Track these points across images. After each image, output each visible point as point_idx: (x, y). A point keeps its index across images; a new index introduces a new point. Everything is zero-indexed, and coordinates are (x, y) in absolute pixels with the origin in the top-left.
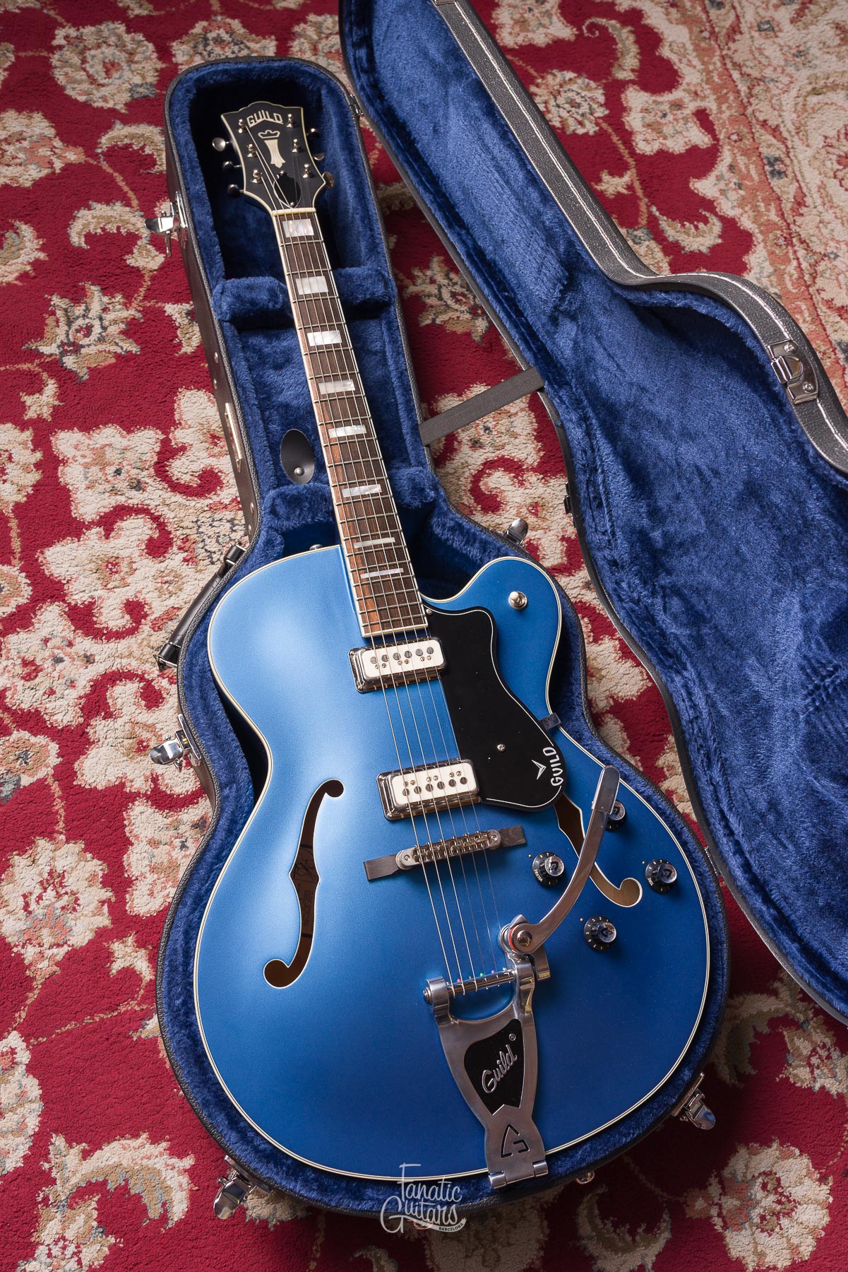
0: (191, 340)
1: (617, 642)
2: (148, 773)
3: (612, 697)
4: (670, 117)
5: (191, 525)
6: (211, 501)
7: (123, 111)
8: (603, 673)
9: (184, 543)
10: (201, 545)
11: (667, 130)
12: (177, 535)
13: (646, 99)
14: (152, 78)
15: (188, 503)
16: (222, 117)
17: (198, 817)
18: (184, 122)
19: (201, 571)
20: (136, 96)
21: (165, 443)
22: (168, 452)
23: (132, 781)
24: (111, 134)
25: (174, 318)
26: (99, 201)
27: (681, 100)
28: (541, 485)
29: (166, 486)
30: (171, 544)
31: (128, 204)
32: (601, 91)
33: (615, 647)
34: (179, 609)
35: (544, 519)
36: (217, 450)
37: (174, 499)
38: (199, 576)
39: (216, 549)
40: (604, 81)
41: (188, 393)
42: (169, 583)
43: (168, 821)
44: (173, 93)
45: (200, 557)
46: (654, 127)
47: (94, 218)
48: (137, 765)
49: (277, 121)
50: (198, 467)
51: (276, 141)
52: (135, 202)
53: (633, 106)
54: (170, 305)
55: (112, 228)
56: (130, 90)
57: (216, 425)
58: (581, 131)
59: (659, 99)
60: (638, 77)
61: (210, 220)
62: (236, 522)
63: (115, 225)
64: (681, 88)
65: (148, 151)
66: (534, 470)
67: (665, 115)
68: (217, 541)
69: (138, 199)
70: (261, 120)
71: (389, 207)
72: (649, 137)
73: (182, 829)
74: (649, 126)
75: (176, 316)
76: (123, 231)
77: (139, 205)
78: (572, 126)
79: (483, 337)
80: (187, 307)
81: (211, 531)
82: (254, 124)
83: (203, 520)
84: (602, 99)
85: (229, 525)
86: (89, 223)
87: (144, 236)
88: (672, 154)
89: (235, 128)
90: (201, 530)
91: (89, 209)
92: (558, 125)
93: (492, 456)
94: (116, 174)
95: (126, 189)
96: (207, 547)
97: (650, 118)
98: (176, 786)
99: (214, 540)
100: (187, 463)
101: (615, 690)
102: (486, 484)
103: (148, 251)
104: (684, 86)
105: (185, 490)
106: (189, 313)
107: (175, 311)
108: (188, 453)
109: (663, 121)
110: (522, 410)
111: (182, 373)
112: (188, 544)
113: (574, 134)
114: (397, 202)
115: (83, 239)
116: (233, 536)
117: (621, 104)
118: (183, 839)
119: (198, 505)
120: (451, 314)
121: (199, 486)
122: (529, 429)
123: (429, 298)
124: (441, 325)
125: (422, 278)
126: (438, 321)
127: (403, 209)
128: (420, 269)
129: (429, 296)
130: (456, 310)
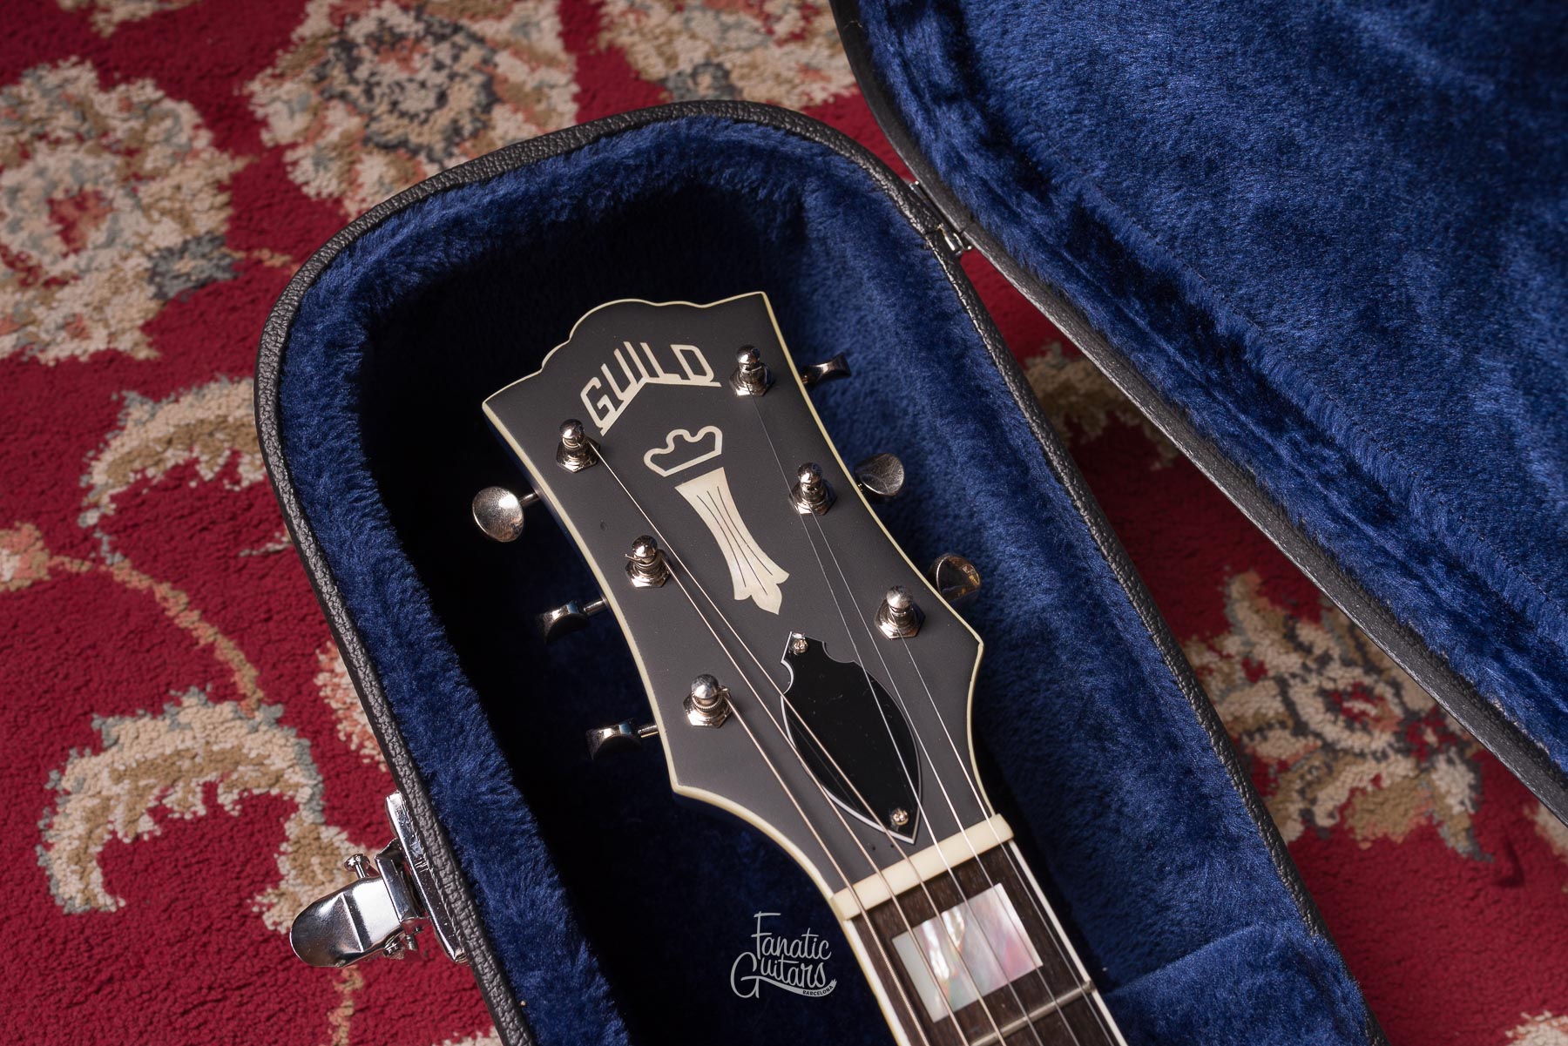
7: (143, 354)
14: (210, 216)
16: (486, 408)
18: (351, 485)
20: (173, 288)
24: (121, 445)
26: (124, 709)
31: (223, 691)
44: (281, 371)
47: (118, 778)
49: (695, 380)
51: (718, 477)
52: (246, 676)
55: (187, 802)
56: (153, 275)
61: (548, 898)
63: (196, 784)
65: (250, 472)
69: (255, 659)
70: (634, 389)
76: (226, 799)
77: (262, 683)
82: (613, 415)
86: (106, 806)
87: (303, 795)
89: (552, 456)
91: (98, 749)
94: (163, 590)
95: (206, 633)
103: (328, 851)
115: (96, 876)
120: (1350, 777)
123: (1265, 739)
124: (1333, 830)
125: (1220, 670)
126: (1323, 821)
127: (1083, 441)
128: (1203, 640)
129: (1260, 730)
130: (1362, 755)
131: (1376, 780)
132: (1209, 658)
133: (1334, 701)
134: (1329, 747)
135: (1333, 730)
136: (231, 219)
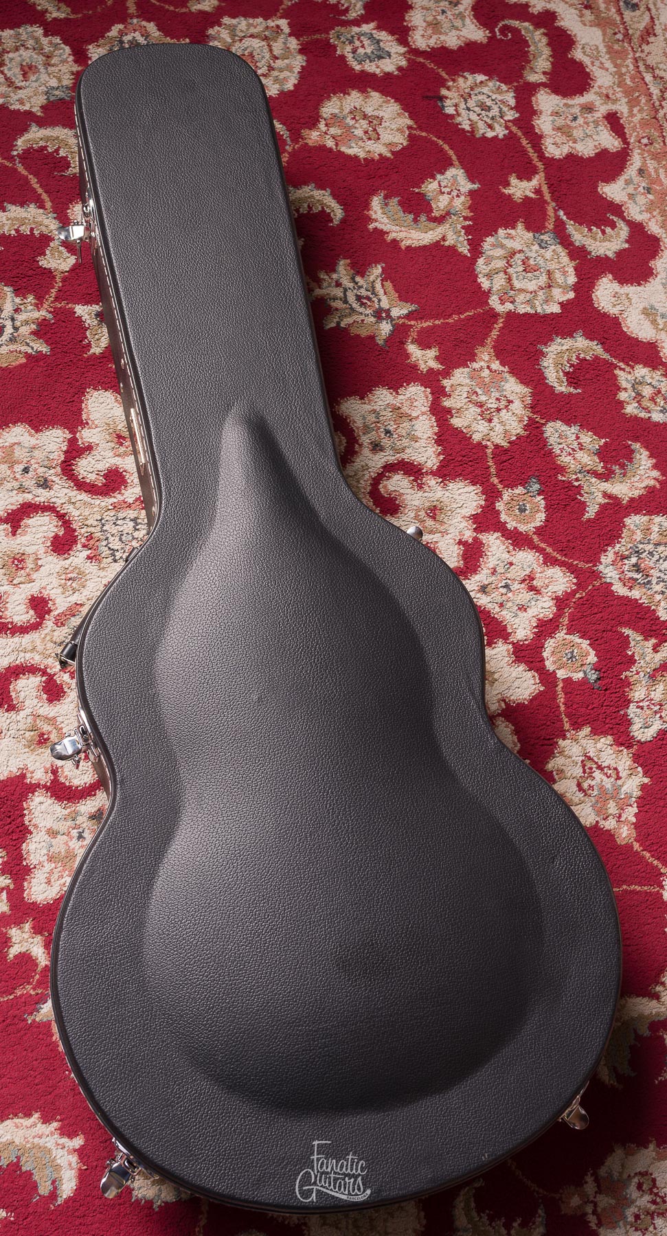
0: (99, 342)
1: (511, 646)
2: (48, 767)
3: (504, 701)
4: (580, 121)
5: (96, 523)
6: (115, 500)
7: (39, 114)
8: (496, 676)
9: (88, 541)
10: (104, 543)
11: (577, 133)
12: (82, 532)
13: (557, 102)
14: (67, 81)
15: (93, 502)
17: (96, 809)
19: (104, 568)
20: (52, 99)
21: (73, 442)
22: (75, 451)
23: (32, 773)
24: (27, 136)
25: (83, 319)
26: (13, 203)
27: (592, 103)
28: (439, 488)
29: (72, 484)
30: (75, 542)
31: (42, 206)
32: (512, 94)
33: (508, 650)
34: (81, 605)
35: (442, 523)
36: (122, 449)
37: (79, 497)
38: (102, 573)
39: (119, 548)
40: (515, 84)
41: (96, 393)
42: (73, 579)
43: (67, 812)
45: (103, 555)
46: (563, 130)
47: (8, 219)
48: (37, 757)
50: (103, 466)
52: (49, 204)
53: (543, 109)
54: (80, 306)
55: (25, 230)
56: (47, 93)
57: (122, 425)
58: (490, 134)
59: (570, 102)
60: (550, 79)
62: (139, 521)
63: (29, 227)
64: (593, 91)
65: (62, 153)
66: (433, 473)
67: (575, 119)
68: (120, 540)
69: (52, 202)
71: (297, 211)
72: (558, 140)
73: (80, 820)
74: (559, 129)
75: (85, 317)
76: (36, 233)
77: (52, 207)
78: (482, 129)
79: (387, 341)
80: (97, 308)
81: (114, 530)
83: (108, 518)
84: (512, 102)
85: (132, 524)
86: (3, 225)
87: (57, 237)
88: (582, 157)
90: (104, 528)
91: (4, 211)
92: (467, 128)
93: (392, 459)
94: (31, 176)
95: (40, 191)
96: (110, 545)
97: (560, 122)
98: (75, 778)
99: (117, 538)
100: (93, 462)
101: (508, 694)
102: (385, 487)
103: (60, 253)
104: (596, 89)
105: (91, 489)
106: (99, 315)
107: (84, 312)
108: (94, 453)
109: (573, 124)
110: (423, 414)
111: (90, 374)
112: (92, 542)
113: (484, 138)
114: (306, 205)
116: (136, 534)
117: (532, 107)
118: (81, 830)
119: (103, 504)
120: (355, 317)
121: (104, 485)
122: (430, 433)
123: (334, 301)
124: (345, 328)
125: (328, 281)
126: (342, 325)
127: (311, 212)
128: (326, 272)
129: (334, 299)
130: (361, 313)
131: (363, 321)
132: (326, 277)
133: (359, 298)
134: (352, 309)
135: (355, 305)
136: (73, 83)
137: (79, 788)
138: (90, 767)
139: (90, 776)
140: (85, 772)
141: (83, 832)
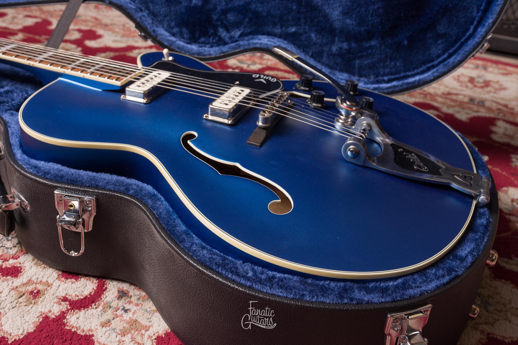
2: (56, 300)
17: (117, 293)
23: (50, 311)
43: (100, 308)
48: (44, 303)
73: (114, 304)
98: (82, 292)
137: (92, 294)
138: (85, 280)
139: (91, 284)
140: (85, 285)
141: (124, 308)
